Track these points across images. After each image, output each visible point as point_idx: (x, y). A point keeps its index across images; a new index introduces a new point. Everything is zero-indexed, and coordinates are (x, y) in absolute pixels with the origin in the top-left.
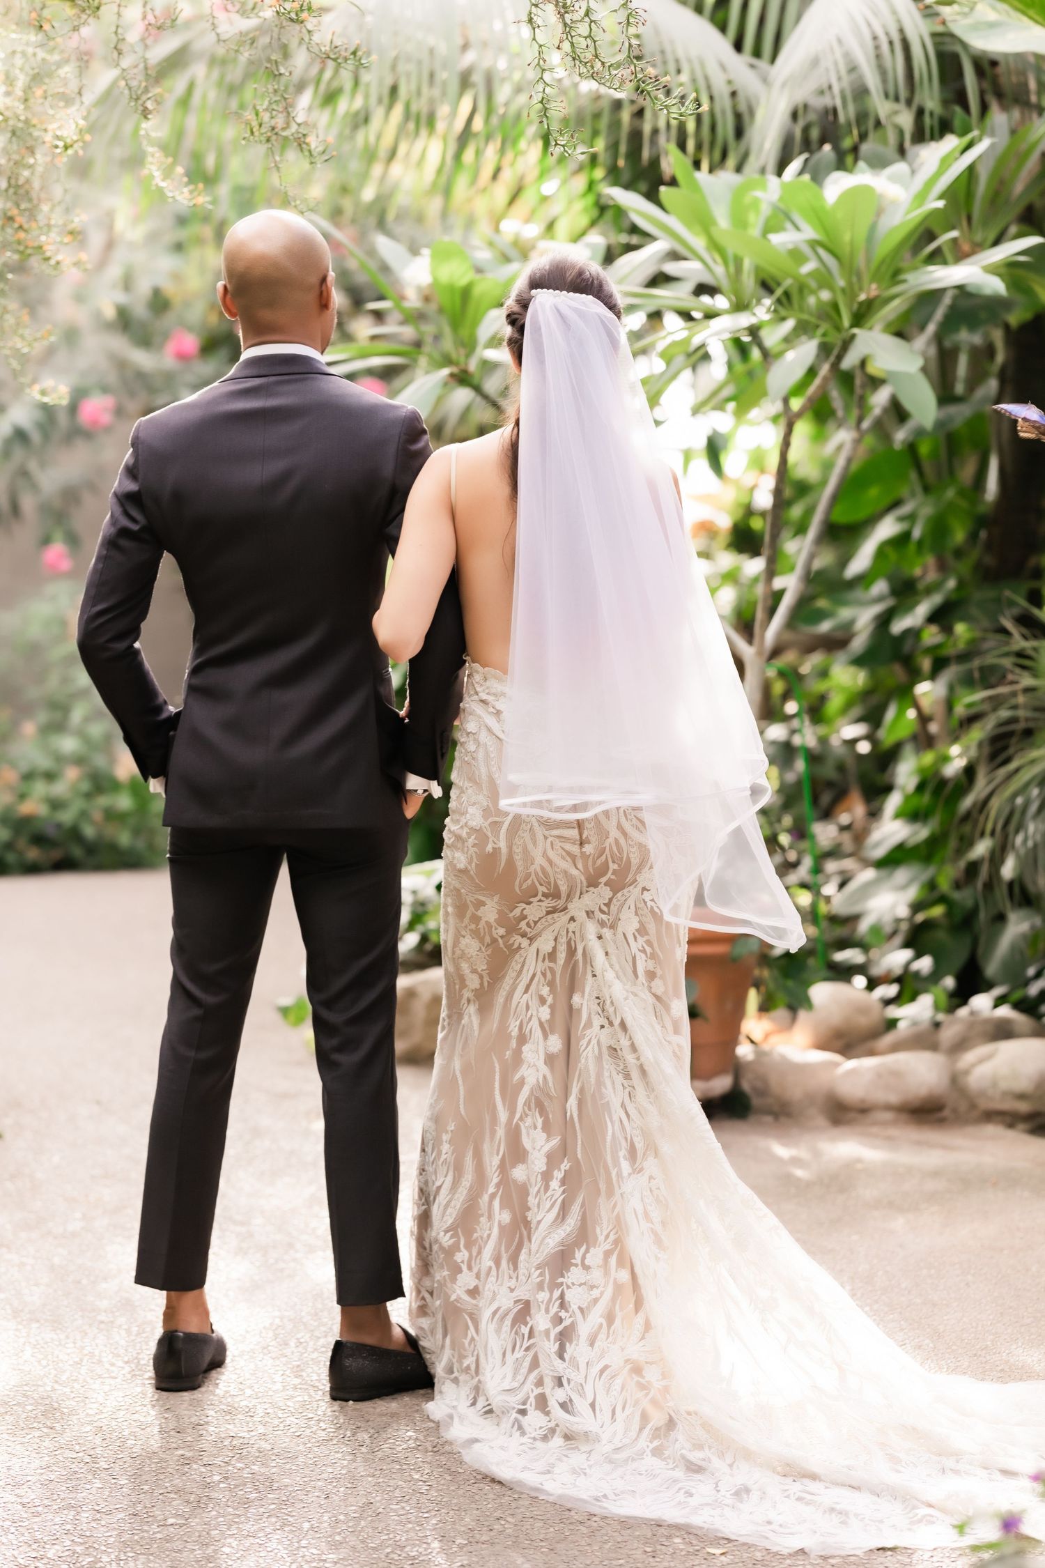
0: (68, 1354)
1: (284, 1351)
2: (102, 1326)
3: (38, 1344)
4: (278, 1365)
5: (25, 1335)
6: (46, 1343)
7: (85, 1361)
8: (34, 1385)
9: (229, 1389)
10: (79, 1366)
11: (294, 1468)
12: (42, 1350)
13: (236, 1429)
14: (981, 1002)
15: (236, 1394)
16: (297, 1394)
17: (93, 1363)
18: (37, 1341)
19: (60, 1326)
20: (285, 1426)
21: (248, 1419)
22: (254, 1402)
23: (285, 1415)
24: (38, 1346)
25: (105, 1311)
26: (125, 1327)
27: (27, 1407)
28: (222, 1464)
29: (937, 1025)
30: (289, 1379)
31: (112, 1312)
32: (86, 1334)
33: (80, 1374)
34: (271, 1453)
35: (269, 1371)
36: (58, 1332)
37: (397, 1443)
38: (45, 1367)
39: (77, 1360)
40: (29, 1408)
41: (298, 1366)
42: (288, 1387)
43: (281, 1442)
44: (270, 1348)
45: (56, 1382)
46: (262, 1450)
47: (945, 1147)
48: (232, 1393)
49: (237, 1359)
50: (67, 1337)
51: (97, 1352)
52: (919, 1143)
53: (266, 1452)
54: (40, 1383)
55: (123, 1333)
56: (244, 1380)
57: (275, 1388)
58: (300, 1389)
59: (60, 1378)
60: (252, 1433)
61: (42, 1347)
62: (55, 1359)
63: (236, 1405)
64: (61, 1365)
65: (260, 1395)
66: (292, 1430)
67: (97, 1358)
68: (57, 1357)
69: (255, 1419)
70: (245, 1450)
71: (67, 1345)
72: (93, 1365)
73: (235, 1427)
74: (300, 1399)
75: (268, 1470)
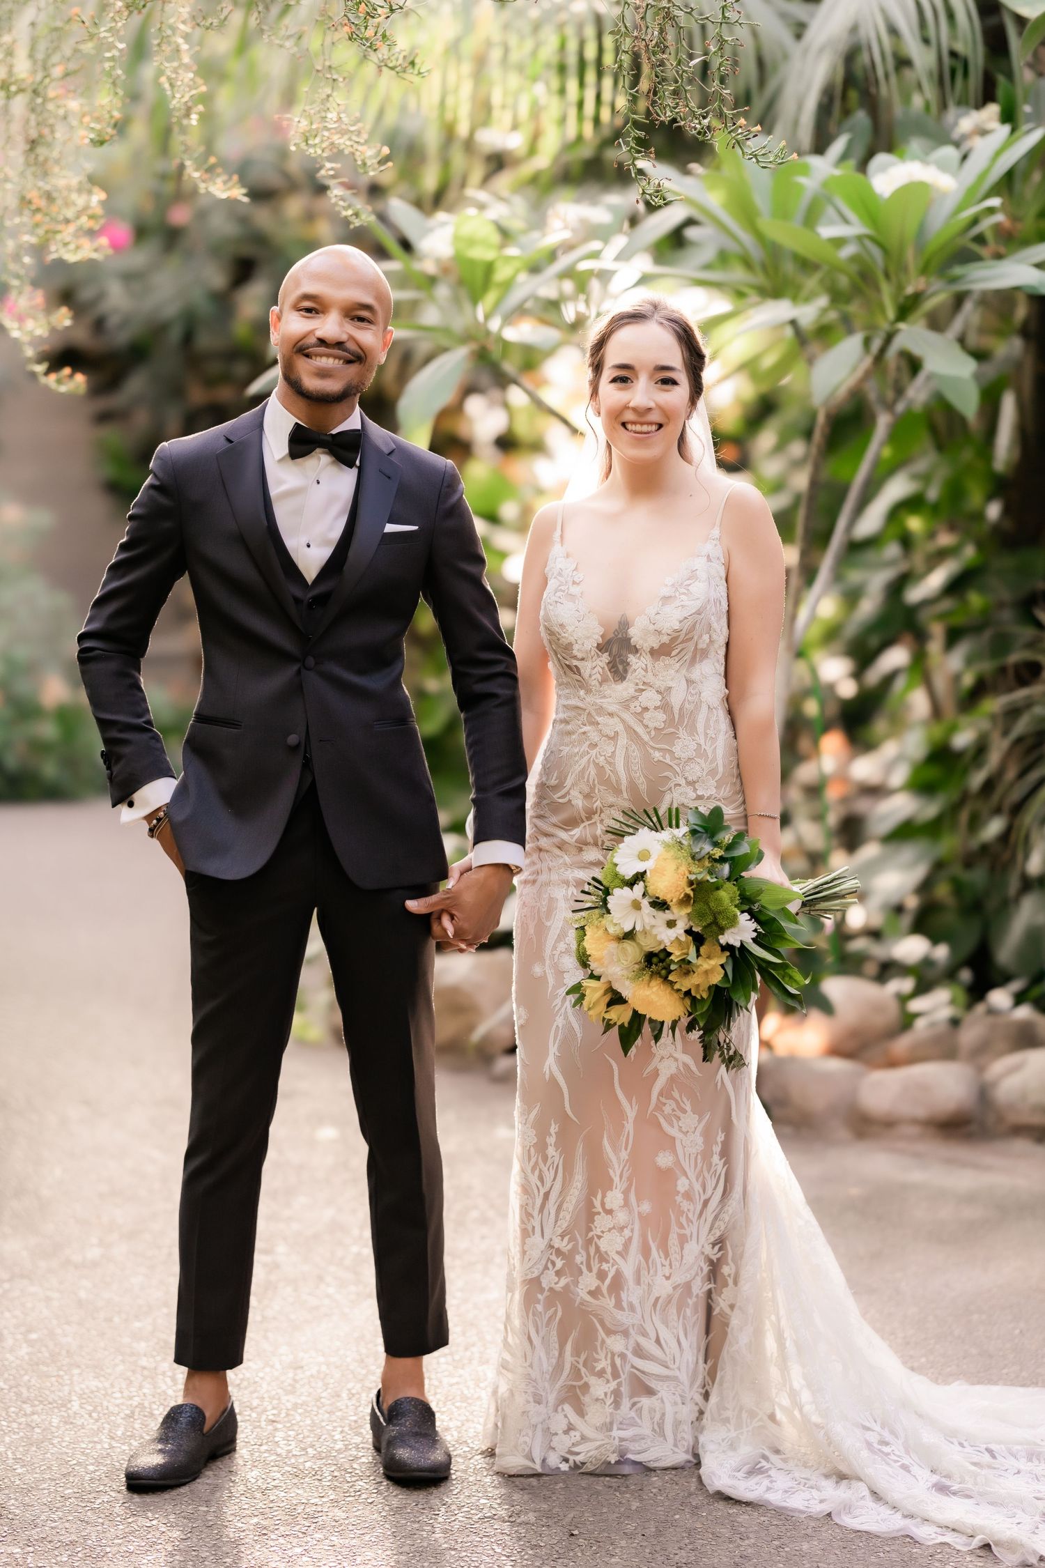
0: (118, 1406)
1: (339, 1404)
2: (146, 1373)
3: (84, 1393)
4: (335, 1421)
5: (68, 1382)
6: (92, 1392)
7: (136, 1414)
8: (90, 1442)
9: (290, 1448)
10: (132, 1420)
11: (373, 1539)
12: (90, 1400)
13: (306, 1494)
14: (1000, 998)
15: (298, 1453)
16: (361, 1454)
17: (145, 1416)
18: (81, 1389)
19: (102, 1373)
20: (355, 1492)
21: (317, 1483)
22: (319, 1462)
23: (354, 1479)
24: (85, 1396)
25: (145, 1355)
26: (169, 1374)
27: (88, 1467)
28: (301, 1535)
29: (955, 1022)
30: (348, 1436)
31: (153, 1357)
33: (134, 1428)
34: (347, 1522)
35: (328, 1427)
36: (102, 1379)
37: (472, 1512)
38: (97, 1421)
39: (128, 1412)
40: (91, 1468)
41: (356, 1421)
42: (350, 1447)
43: (355, 1509)
44: (322, 1400)
45: (112, 1438)
46: (337, 1518)
47: (976, 1166)
48: (294, 1453)
49: (292, 1413)
50: (112, 1386)
51: (146, 1404)
52: (949, 1162)
53: (342, 1521)
54: (96, 1439)
55: (168, 1380)
56: (304, 1438)
57: (337, 1447)
58: (363, 1448)
59: (115, 1434)
60: (324, 1500)
61: (89, 1397)
62: (106, 1411)
63: (301, 1467)
64: (113, 1418)
65: (324, 1455)
66: (364, 1496)
67: (148, 1410)
68: (107, 1409)
69: (324, 1483)
70: (320, 1519)
71: (115, 1395)
72: (145, 1419)
73: (306, 1492)
74: (364, 1460)
75: (347, 1541)
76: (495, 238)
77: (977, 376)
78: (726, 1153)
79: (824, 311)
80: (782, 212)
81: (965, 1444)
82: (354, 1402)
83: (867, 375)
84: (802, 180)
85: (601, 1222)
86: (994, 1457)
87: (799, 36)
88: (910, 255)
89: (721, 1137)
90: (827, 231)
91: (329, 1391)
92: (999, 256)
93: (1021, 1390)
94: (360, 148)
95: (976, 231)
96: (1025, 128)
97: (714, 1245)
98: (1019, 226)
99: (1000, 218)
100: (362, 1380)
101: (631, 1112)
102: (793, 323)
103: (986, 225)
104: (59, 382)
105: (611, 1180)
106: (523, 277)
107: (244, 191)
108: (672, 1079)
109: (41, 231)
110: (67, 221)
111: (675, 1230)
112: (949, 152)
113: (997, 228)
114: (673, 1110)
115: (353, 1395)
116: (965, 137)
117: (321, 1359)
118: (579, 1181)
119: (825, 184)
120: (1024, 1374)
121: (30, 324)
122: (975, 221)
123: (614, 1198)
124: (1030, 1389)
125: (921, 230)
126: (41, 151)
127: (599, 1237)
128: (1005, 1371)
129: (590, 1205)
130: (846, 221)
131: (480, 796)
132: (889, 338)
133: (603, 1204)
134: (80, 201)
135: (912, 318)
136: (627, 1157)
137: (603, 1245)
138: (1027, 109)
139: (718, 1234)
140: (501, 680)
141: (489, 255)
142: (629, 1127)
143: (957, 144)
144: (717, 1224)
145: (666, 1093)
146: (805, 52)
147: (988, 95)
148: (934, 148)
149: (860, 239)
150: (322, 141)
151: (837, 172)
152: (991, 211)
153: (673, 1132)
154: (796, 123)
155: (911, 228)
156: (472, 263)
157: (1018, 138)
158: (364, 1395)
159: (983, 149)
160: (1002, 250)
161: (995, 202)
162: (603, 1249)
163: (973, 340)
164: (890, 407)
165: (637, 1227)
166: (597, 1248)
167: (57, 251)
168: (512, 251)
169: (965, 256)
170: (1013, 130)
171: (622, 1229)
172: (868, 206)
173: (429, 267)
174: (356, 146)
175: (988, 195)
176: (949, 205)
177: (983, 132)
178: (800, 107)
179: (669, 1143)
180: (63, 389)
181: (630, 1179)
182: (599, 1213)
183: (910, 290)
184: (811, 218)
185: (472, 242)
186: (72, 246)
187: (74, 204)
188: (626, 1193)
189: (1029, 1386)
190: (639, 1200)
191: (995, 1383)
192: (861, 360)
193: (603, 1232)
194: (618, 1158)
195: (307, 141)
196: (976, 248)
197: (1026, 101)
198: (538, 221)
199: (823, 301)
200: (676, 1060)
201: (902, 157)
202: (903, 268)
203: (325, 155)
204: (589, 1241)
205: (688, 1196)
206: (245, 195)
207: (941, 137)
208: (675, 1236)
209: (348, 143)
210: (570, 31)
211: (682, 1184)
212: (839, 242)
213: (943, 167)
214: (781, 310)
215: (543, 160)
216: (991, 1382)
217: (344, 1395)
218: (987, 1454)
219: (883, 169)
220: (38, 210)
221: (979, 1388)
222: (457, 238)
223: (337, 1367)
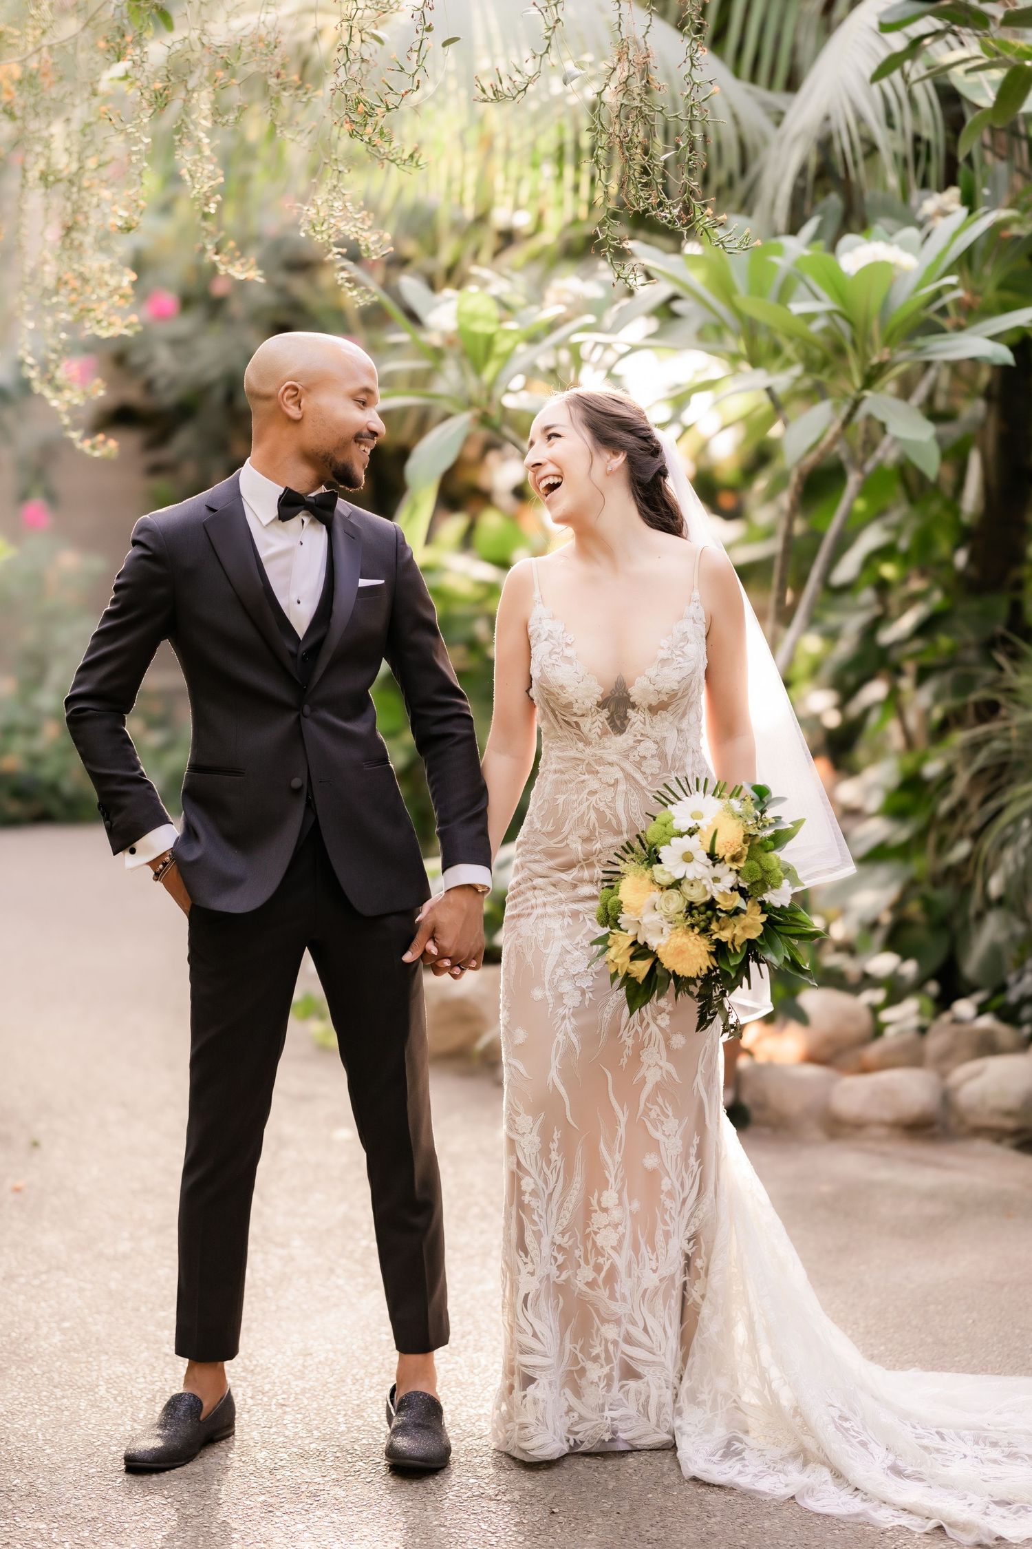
0: (140, 1390)
1: (343, 1389)
3: (111, 1379)
5: (97, 1368)
6: (118, 1377)
7: (158, 1398)
8: (114, 1424)
12: (116, 1385)
14: (964, 1008)
18: (109, 1375)
19: (128, 1359)
24: (111, 1381)
27: (112, 1448)
29: (923, 1031)
32: (154, 1367)
36: (128, 1365)
38: (121, 1404)
39: (149, 1396)
40: (114, 1449)
50: (137, 1371)
51: (167, 1389)
54: (119, 1422)
61: (115, 1382)
62: (130, 1396)
64: (136, 1402)
68: (131, 1392)
71: (138, 1380)
76: (495, 312)
77: (939, 439)
78: (700, 1155)
79: (798, 379)
80: (757, 289)
81: (917, 1426)
82: (357, 1387)
83: (837, 438)
84: (776, 259)
85: (599, 1219)
86: (943, 1438)
87: (778, 124)
88: (875, 326)
89: (696, 1141)
90: (798, 307)
91: (335, 1376)
92: (959, 328)
93: (971, 1377)
94: (364, 234)
95: (938, 305)
96: (981, 210)
97: (689, 1240)
98: (979, 300)
99: (960, 293)
100: (365, 1367)
101: (623, 1118)
102: (769, 390)
103: (949, 298)
104: (93, 447)
105: (607, 1181)
106: (522, 348)
107: (260, 272)
108: (658, 1086)
109: (76, 310)
110: (100, 300)
111: (661, 1228)
112: (912, 233)
113: (959, 303)
114: (658, 1115)
115: (357, 1380)
116: (929, 218)
117: (329, 1346)
118: (578, 1181)
119: (796, 263)
120: (975, 1361)
121: (67, 395)
122: (938, 294)
123: (610, 1197)
124: (979, 1376)
125: (886, 303)
126: (74, 235)
127: (596, 1233)
128: (957, 1359)
129: (587, 1204)
130: (817, 298)
131: (443, 828)
132: (856, 404)
133: (599, 1203)
134: (113, 282)
135: (877, 386)
136: (620, 1160)
137: (599, 1240)
138: (986, 191)
139: (693, 1230)
140: (456, 721)
141: (490, 328)
142: (621, 1131)
143: (920, 225)
144: (693, 1220)
145: (651, 1099)
146: (782, 139)
147: (950, 180)
148: (900, 228)
149: (830, 314)
150: (330, 228)
151: (807, 252)
152: (953, 287)
153: (657, 1135)
154: (773, 205)
155: (875, 304)
156: (474, 336)
157: (977, 219)
158: (367, 1381)
159: (943, 228)
160: (963, 321)
161: (952, 279)
162: (599, 1244)
163: (941, 403)
164: (860, 466)
165: (629, 1223)
166: (594, 1243)
167: (90, 328)
168: (512, 325)
169: (931, 328)
170: (970, 212)
171: (616, 1226)
172: (836, 284)
173: (435, 339)
174: (360, 232)
175: (948, 272)
176: (911, 283)
177: (945, 213)
178: (776, 191)
179: (655, 1146)
180: (97, 454)
181: (623, 1180)
182: (596, 1211)
183: (875, 360)
184: (784, 294)
185: (474, 317)
186: (104, 324)
187: (107, 284)
188: (620, 1192)
189: (979, 1373)
190: (631, 1199)
191: (948, 1370)
192: (831, 423)
193: (599, 1228)
194: (613, 1161)
195: (314, 228)
196: (939, 320)
197: (984, 185)
198: (537, 295)
199: (797, 370)
200: (661, 1068)
201: (869, 239)
202: (868, 339)
203: (332, 240)
204: (587, 1237)
205: (670, 1195)
206: (261, 276)
207: (907, 217)
208: (661, 1233)
209: (354, 229)
210: (567, 122)
211: (666, 1184)
212: (809, 317)
213: (905, 246)
214: (760, 378)
215: (549, 237)
216: (943, 1369)
217: (349, 1381)
218: (936, 1435)
219: (850, 249)
220: (74, 290)
221: (932, 1375)
222: (459, 314)
223: (343, 1354)
